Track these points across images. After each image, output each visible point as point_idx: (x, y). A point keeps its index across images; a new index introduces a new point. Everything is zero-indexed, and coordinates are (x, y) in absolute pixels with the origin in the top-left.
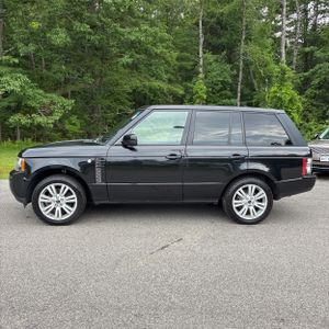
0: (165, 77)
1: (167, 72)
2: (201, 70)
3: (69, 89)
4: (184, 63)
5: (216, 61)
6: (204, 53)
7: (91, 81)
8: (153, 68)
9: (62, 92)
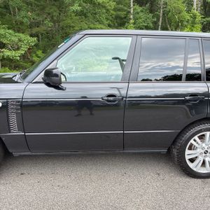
0: (106, 22)
1: (107, 19)
2: (132, 17)
3: (35, 30)
4: (119, 13)
5: (142, 11)
6: (134, 5)
7: (51, 24)
8: (97, 16)
9: (29, 33)
